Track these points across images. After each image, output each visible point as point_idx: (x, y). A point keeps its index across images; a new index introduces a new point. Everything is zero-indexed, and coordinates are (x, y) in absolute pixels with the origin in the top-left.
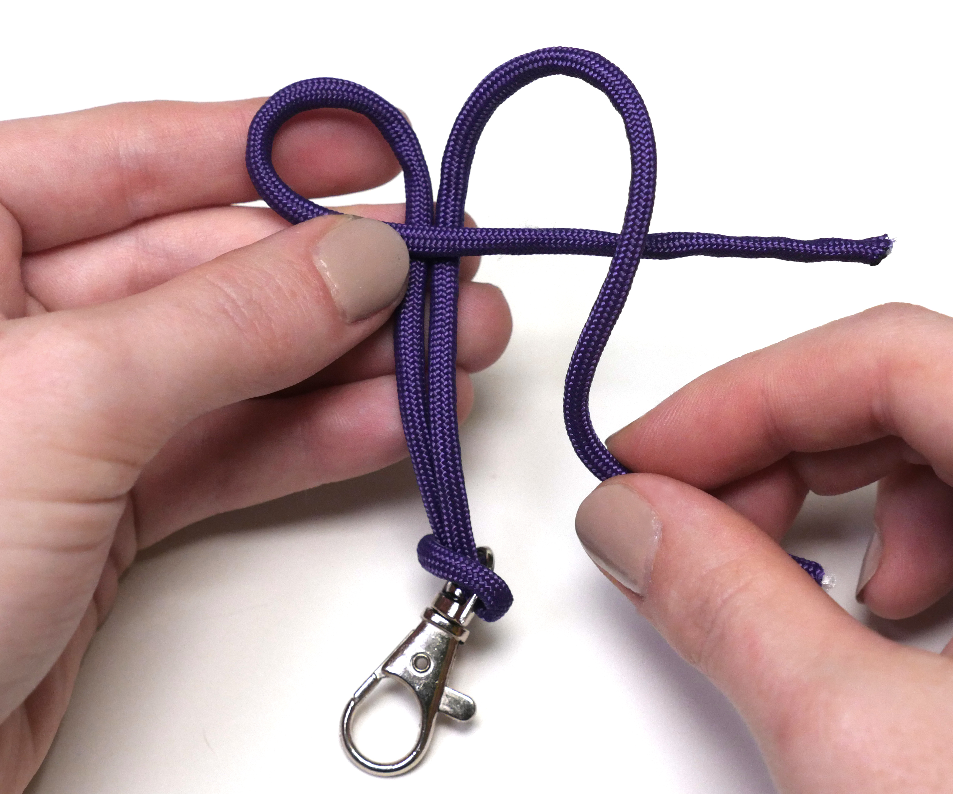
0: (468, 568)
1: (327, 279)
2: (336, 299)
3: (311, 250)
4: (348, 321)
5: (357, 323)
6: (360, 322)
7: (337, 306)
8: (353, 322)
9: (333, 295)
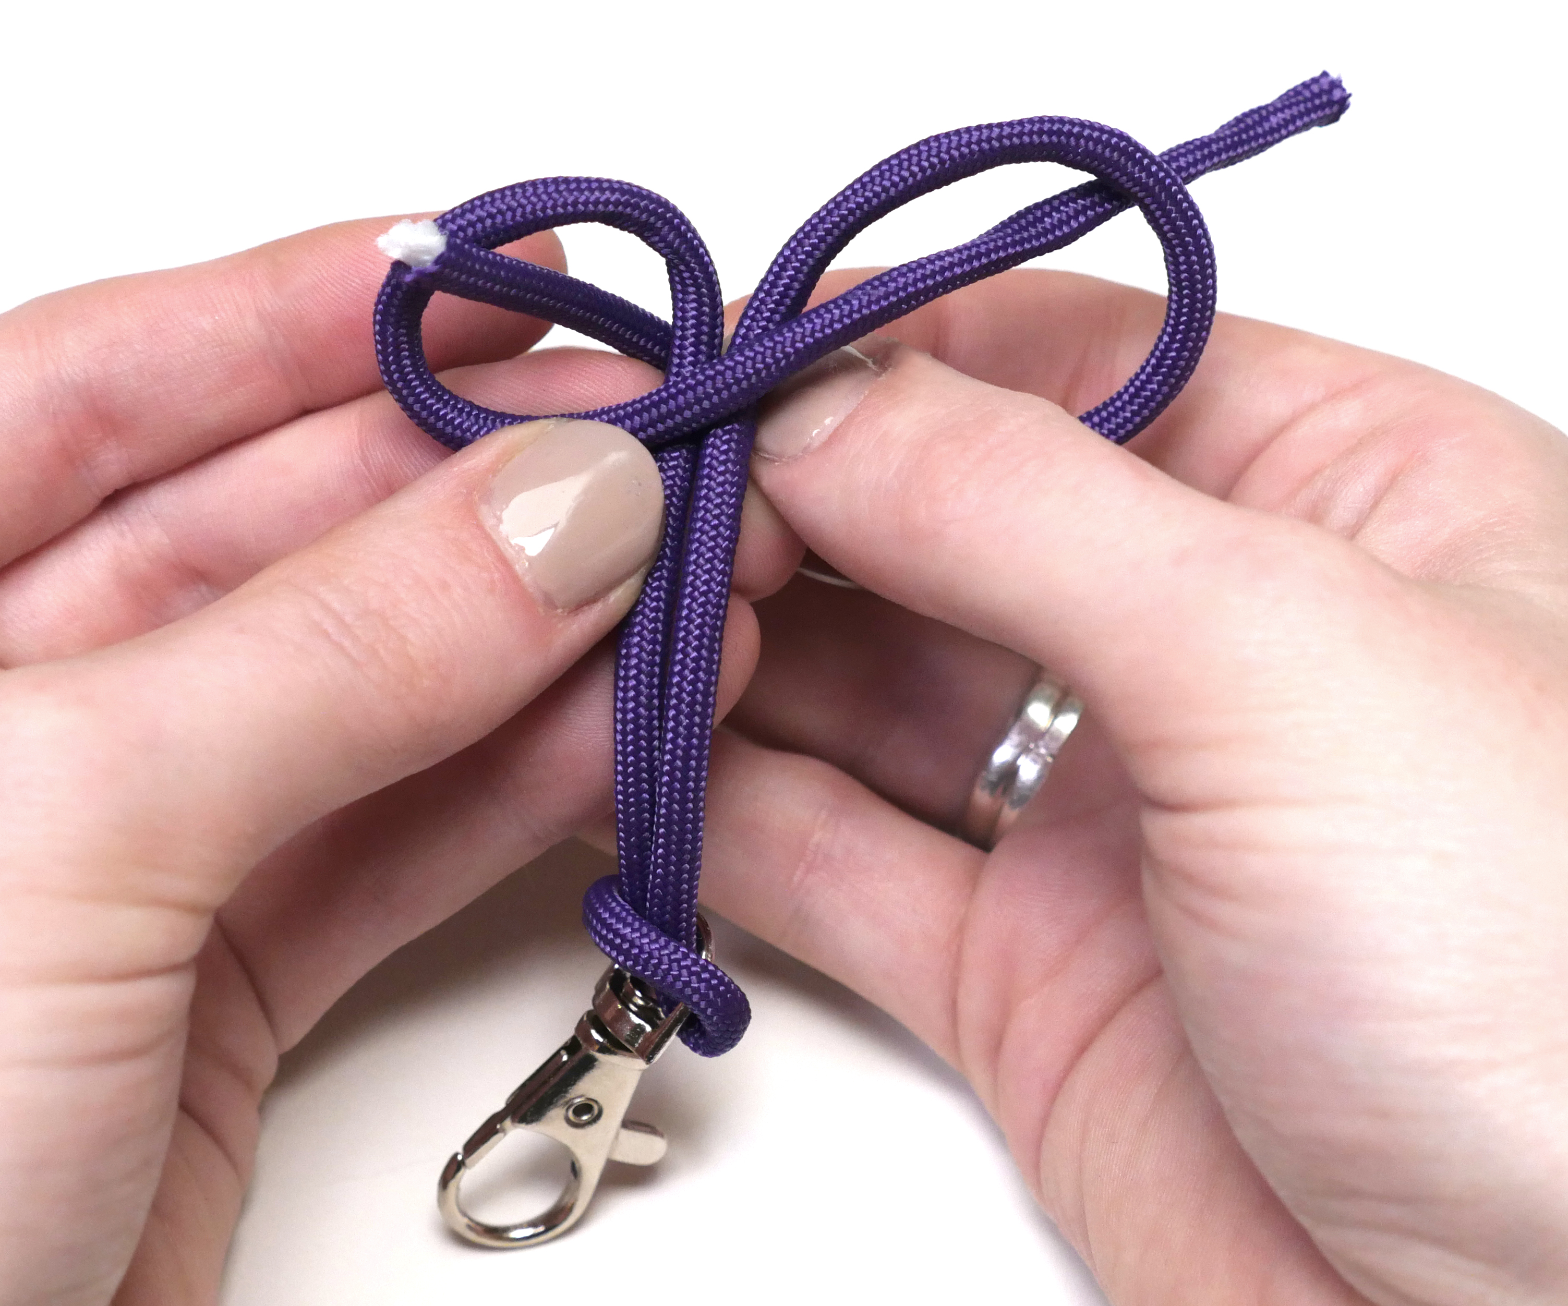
0: (662, 953)
1: (507, 546)
2: (527, 579)
3: (477, 498)
4: (559, 611)
5: (581, 612)
6: (586, 608)
7: (531, 590)
8: (572, 612)
9: (520, 573)
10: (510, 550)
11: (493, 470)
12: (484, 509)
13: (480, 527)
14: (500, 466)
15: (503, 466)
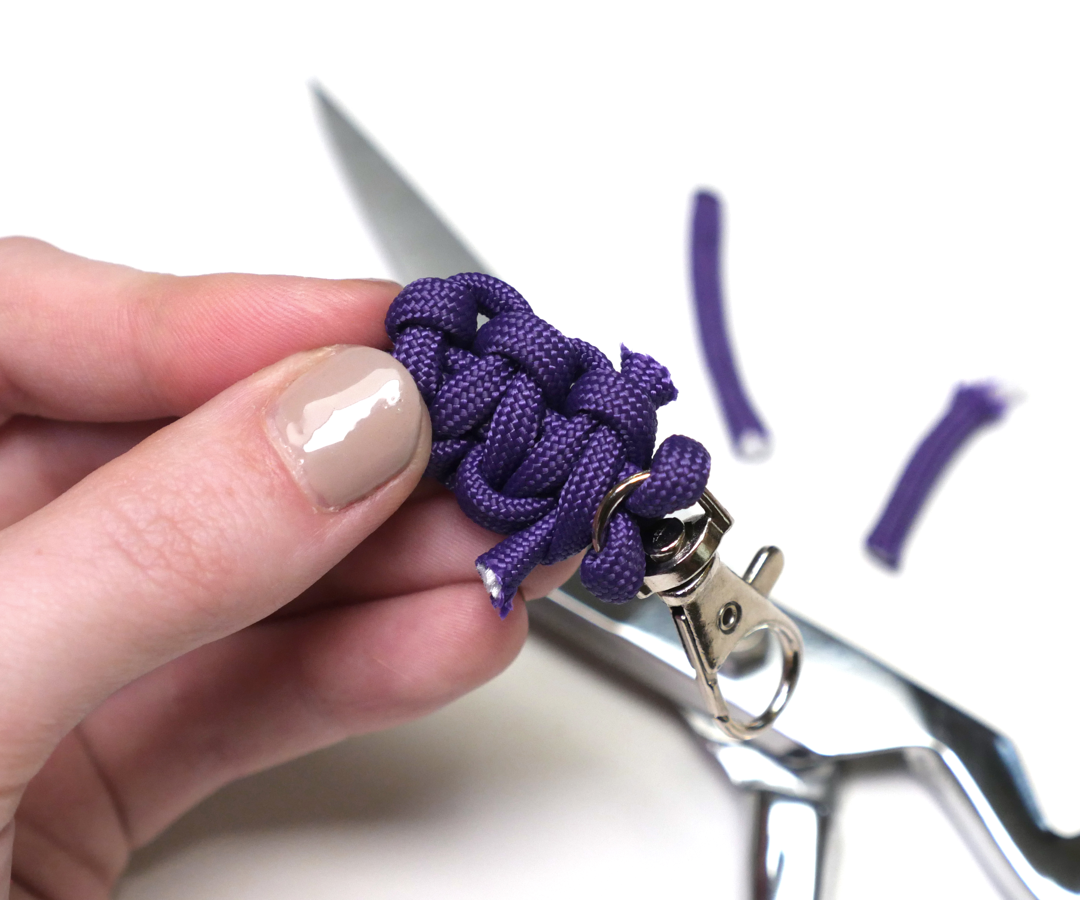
1: (286, 455)
2: (302, 483)
3: (264, 413)
4: (332, 509)
5: (351, 508)
6: (355, 505)
7: (306, 492)
8: (344, 508)
9: (297, 478)
10: (288, 458)
11: (281, 388)
12: (270, 422)
13: (263, 438)
14: (287, 384)
15: (290, 385)
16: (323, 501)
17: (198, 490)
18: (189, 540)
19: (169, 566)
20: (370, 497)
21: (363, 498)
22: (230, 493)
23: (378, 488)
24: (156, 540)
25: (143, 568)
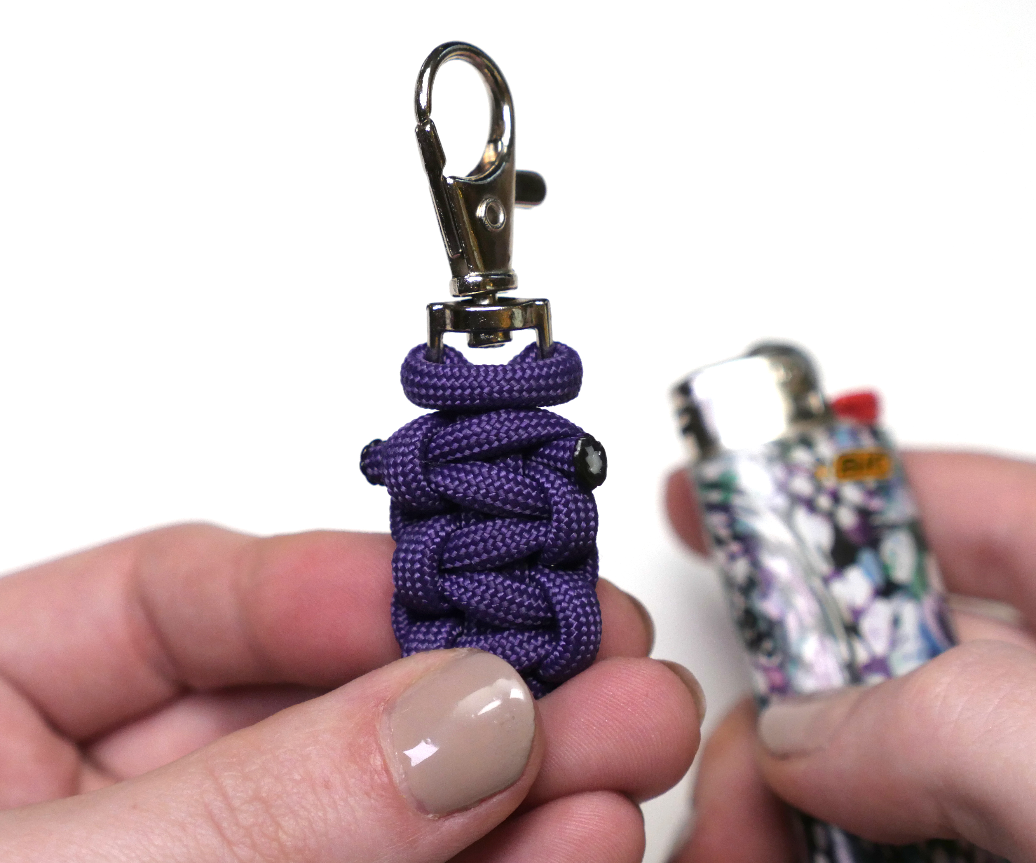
2: (402, 787)
4: (430, 816)
5: (452, 817)
6: (456, 815)
7: (405, 797)
8: (443, 817)
9: (398, 781)
12: (384, 719)
13: (374, 735)
16: (422, 808)
17: (297, 777)
18: (279, 826)
19: (254, 846)
20: (473, 808)
21: (465, 809)
22: (327, 785)
23: (483, 800)
24: (246, 819)
25: (230, 844)
